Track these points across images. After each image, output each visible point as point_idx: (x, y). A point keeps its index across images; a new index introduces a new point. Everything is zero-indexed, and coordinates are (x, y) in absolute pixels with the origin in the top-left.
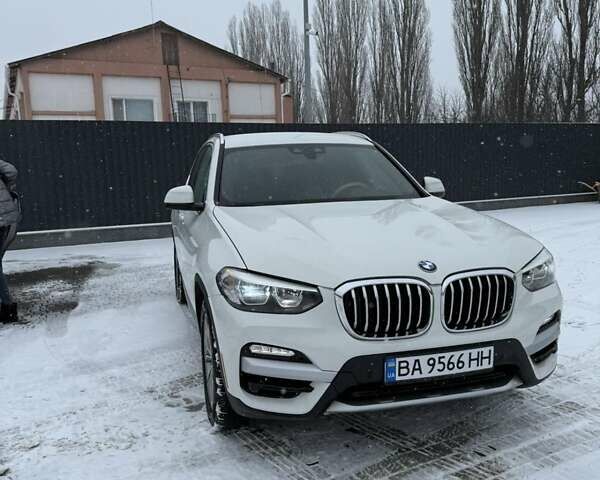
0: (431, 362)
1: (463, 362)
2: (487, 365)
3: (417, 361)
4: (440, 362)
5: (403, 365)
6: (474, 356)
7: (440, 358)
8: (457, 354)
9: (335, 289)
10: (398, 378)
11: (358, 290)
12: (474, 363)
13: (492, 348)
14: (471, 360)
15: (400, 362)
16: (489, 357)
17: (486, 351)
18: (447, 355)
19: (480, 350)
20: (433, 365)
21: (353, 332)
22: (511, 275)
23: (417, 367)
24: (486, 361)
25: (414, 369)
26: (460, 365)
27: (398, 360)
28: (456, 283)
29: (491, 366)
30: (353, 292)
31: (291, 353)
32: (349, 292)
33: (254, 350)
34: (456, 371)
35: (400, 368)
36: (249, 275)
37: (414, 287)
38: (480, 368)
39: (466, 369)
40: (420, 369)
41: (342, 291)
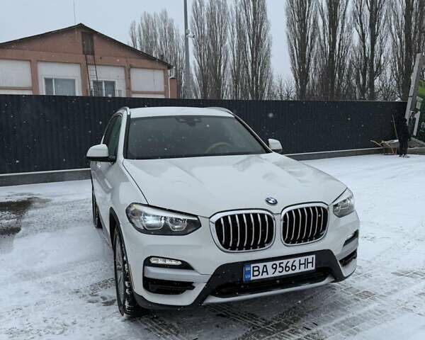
0: (274, 266)
1: (295, 266)
2: (311, 268)
3: (265, 266)
4: (280, 267)
5: (255, 269)
6: (303, 262)
7: (280, 264)
8: (291, 260)
9: (210, 218)
10: (252, 278)
11: (225, 218)
12: (302, 266)
13: (314, 256)
14: (300, 264)
15: (254, 267)
16: (312, 263)
17: (310, 258)
18: (285, 261)
19: (306, 257)
20: (276, 268)
21: (221, 247)
22: (326, 207)
23: (265, 270)
24: (310, 265)
25: (263, 272)
26: (294, 268)
27: (252, 265)
28: (290, 212)
29: (314, 268)
30: (222, 220)
31: (179, 263)
32: (220, 220)
33: (153, 261)
34: (291, 272)
35: (254, 271)
36: (149, 208)
37: (262, 215)
38: (306, 270)
39: (297, 271)
40: (267, 271)
41: (215, 219)
